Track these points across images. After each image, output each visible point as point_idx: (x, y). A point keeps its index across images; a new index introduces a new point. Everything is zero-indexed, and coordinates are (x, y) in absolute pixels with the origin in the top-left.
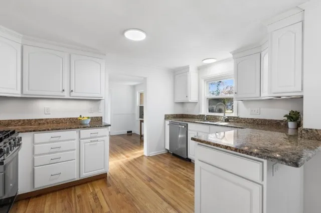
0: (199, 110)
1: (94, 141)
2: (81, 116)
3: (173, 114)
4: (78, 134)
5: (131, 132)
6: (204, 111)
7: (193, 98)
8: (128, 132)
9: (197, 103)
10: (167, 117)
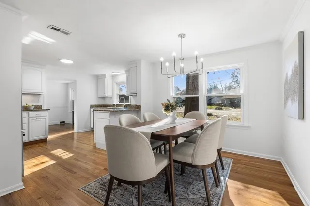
0: (113, 101)
1: (39, 119)
2: (27, 105)
3: (96, 104)
4: (27, 114)
5: (64, 122)
6: (116, 102)
7: (108, 94)
8: (61, 122)
9: (111, 97)
10: (92, 107)
